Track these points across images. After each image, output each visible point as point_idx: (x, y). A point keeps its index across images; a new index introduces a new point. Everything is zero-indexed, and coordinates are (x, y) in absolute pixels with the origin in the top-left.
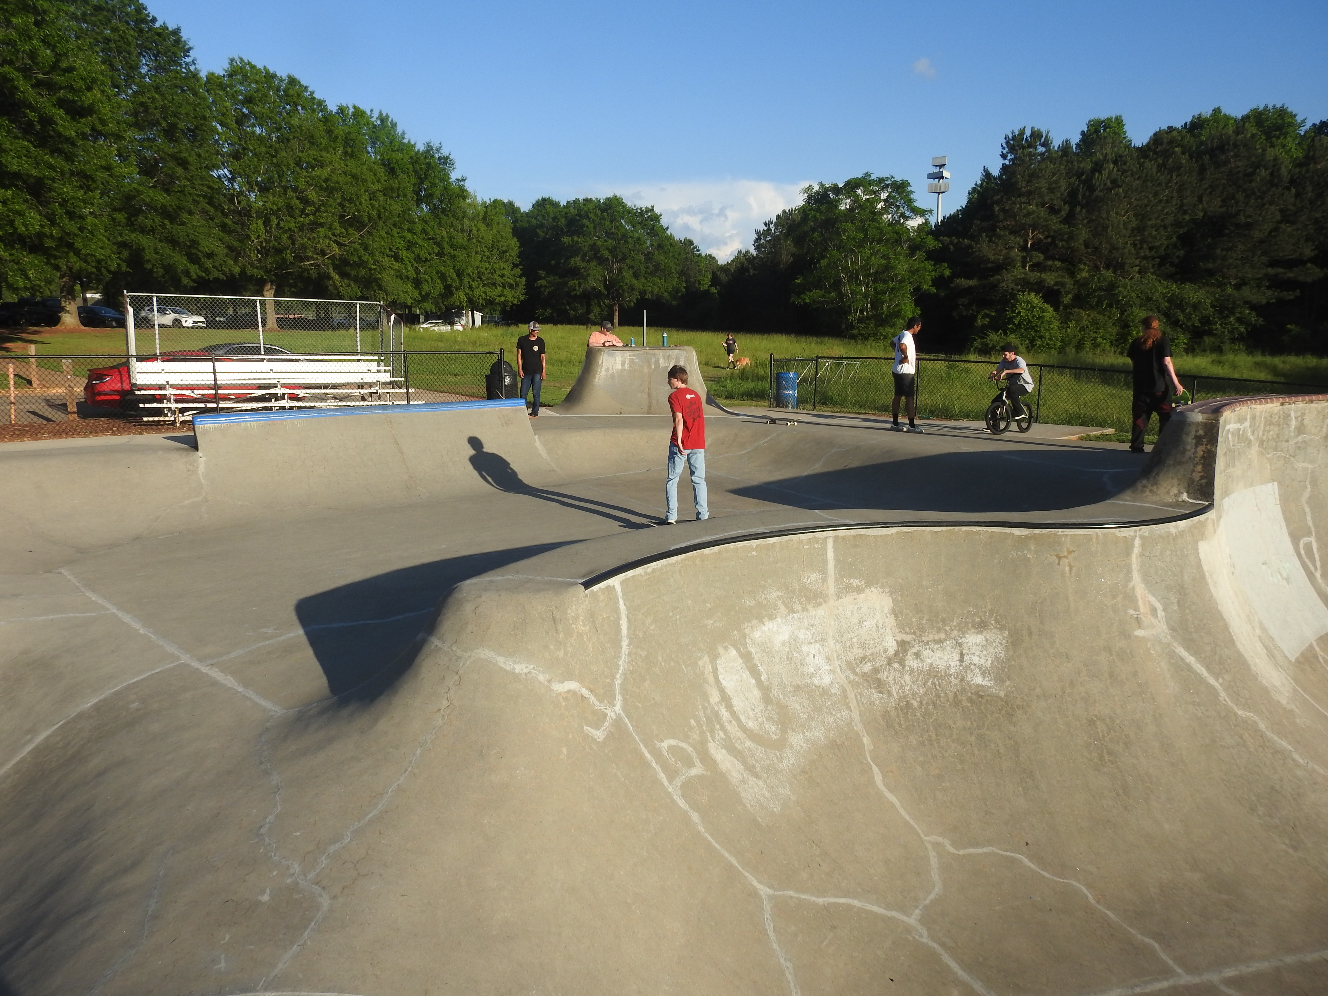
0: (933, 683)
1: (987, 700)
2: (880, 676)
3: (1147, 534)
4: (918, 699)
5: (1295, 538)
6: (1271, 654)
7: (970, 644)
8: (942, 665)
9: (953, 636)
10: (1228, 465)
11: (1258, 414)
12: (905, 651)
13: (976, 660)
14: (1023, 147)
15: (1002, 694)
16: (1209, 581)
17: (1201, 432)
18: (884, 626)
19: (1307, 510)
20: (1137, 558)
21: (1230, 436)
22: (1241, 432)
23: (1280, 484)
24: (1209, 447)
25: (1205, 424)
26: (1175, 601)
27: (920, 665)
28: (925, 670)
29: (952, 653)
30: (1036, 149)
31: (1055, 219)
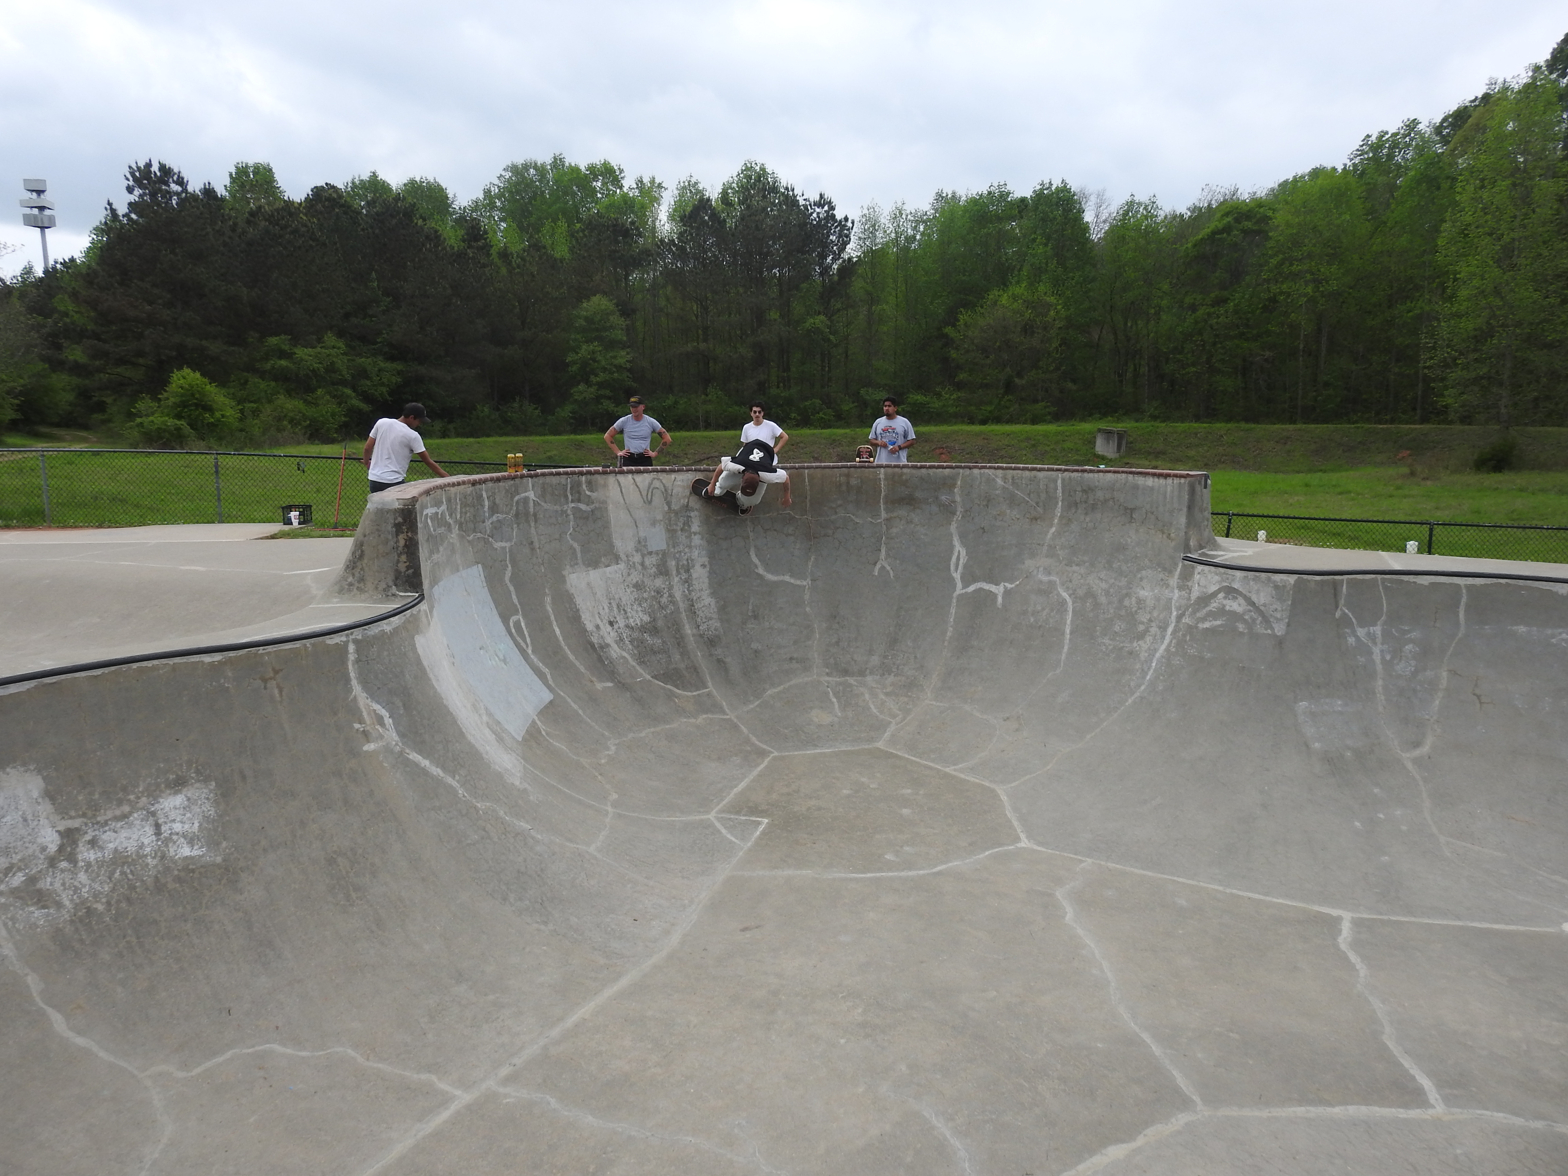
0: (123, 873)
1: (200, 873)
2: (41, 885)
3: (360, 637)
4: (104, 900)
5: (505, 619)
6: (500, 739)
7: (167, 809)
8: (131, 847)
9: (140, 805)
10: (431, 552)
11: (453, 496)
12: (75, 843)
13: (177, 827)
14: (153, 183)
15: (219, 859)
16: (431, 676)
17: (400, 520)
18: (36, 816)
19: (512, 588)
20: (353, 665)
21: (429, 521)
22: (439, 516)
23: (483, 564)
24: (409, 534)
25: (403, 510)
26: (400, 704)
27: (100, 854)
28: (107, 860)
29: (143, 827)
30: (169, 186)
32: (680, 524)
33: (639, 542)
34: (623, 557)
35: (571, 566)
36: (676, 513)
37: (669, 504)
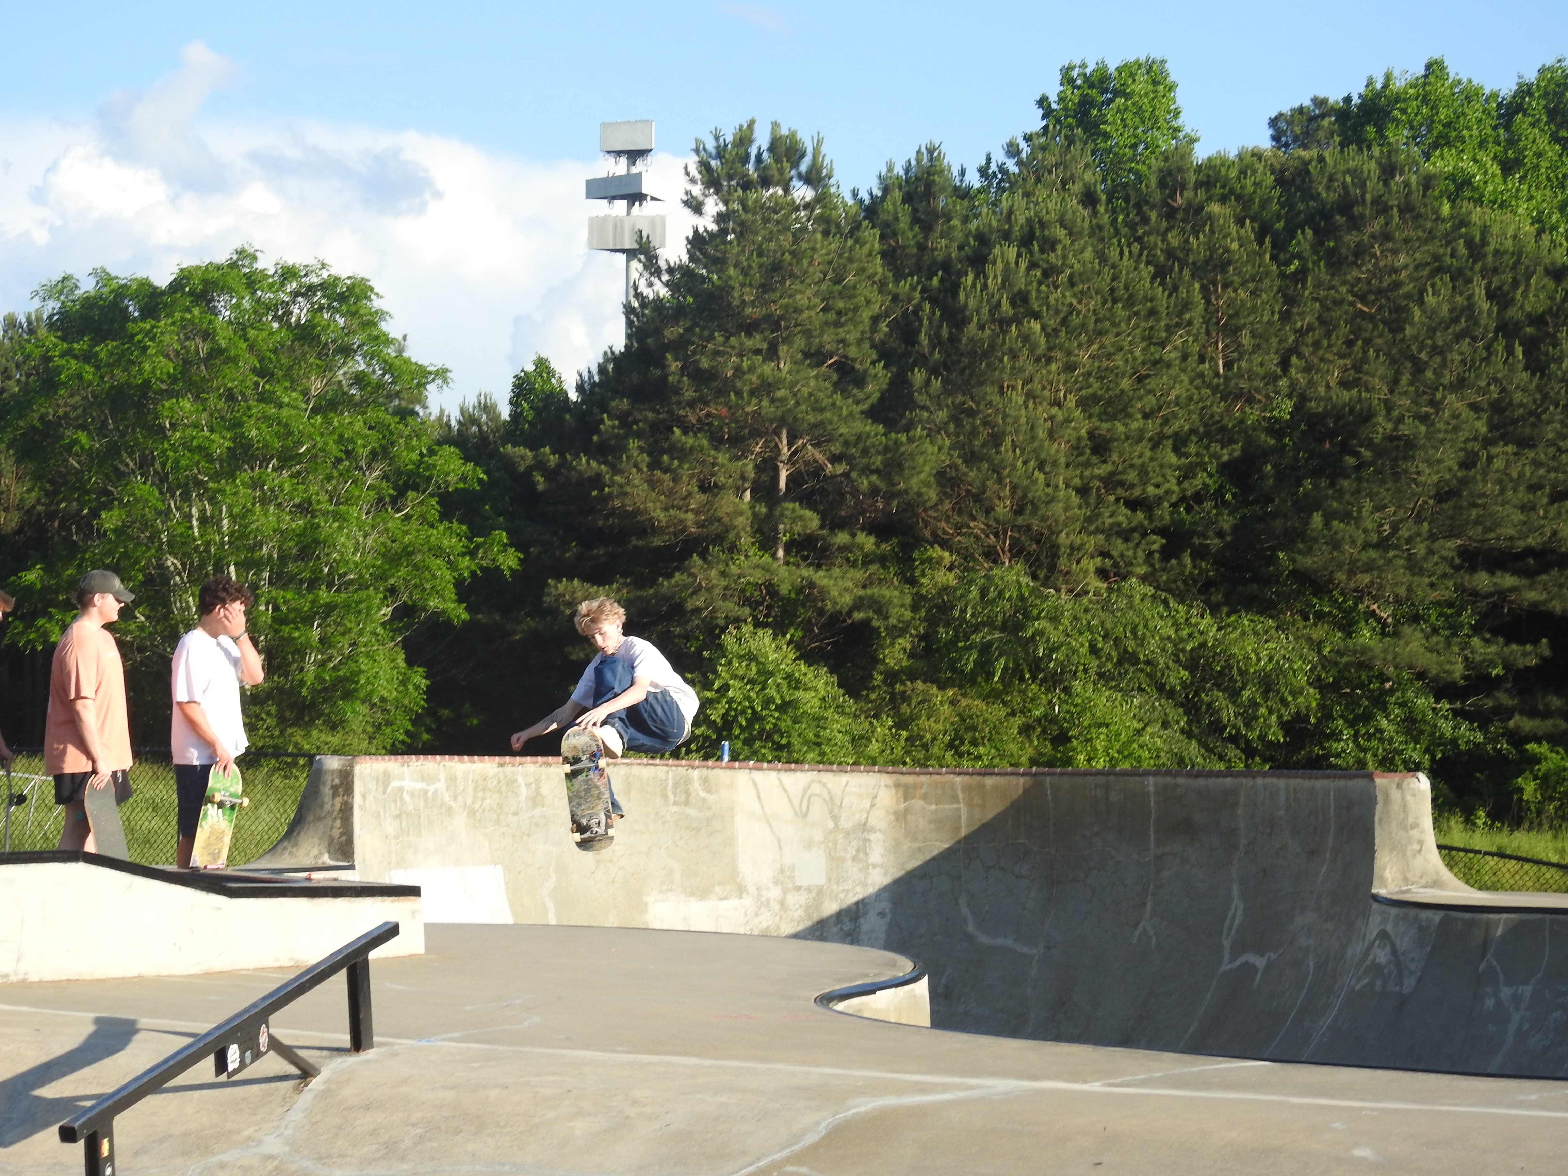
11: (459, 772)
14: (747, 185)
17: (337, 781)
19: (550, 905)
21: (406, 797)
22: (430, 794)
24: (345, 798)
25: (341, 771)
30: (787, 190)
31: (846, 406)
32: (852, 851)
33: (782, 871)
34: (752, 889)
35: (661, 891)
36: (847, 834)
37: (835, 818)
